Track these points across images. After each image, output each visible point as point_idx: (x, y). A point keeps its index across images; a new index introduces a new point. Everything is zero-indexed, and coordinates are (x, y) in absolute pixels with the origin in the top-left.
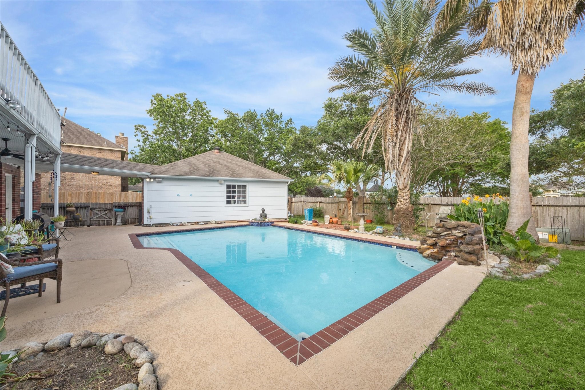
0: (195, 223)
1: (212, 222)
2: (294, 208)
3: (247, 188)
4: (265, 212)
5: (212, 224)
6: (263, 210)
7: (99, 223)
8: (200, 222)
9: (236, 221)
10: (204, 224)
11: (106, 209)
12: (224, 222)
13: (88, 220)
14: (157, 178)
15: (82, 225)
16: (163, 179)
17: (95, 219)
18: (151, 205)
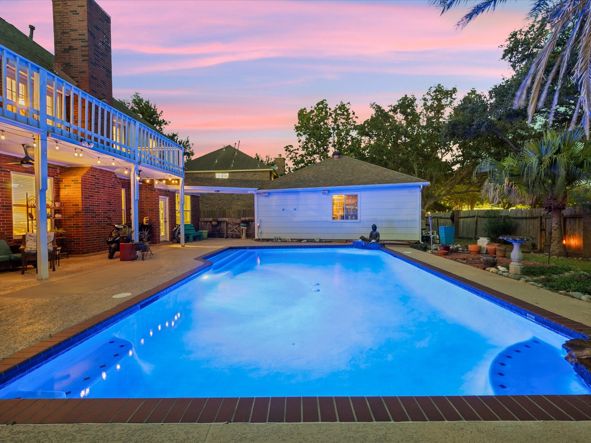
0: (298, 240)
1: (316, 240)
2: (463, 226)
3: (359, 197)
4: (378, 230)
5: (315, 242)
6: (374, 228)
7: (233, 235)
8: (304, 239)
9: (345, 241)
10: (307, 242)
11: (237, 223)
12: (329, 241)
13: (225, 233)
14: (264, 193)
15: (222, 237)
16: (269, 193)
17: (230, 232)
18: (261, 220)
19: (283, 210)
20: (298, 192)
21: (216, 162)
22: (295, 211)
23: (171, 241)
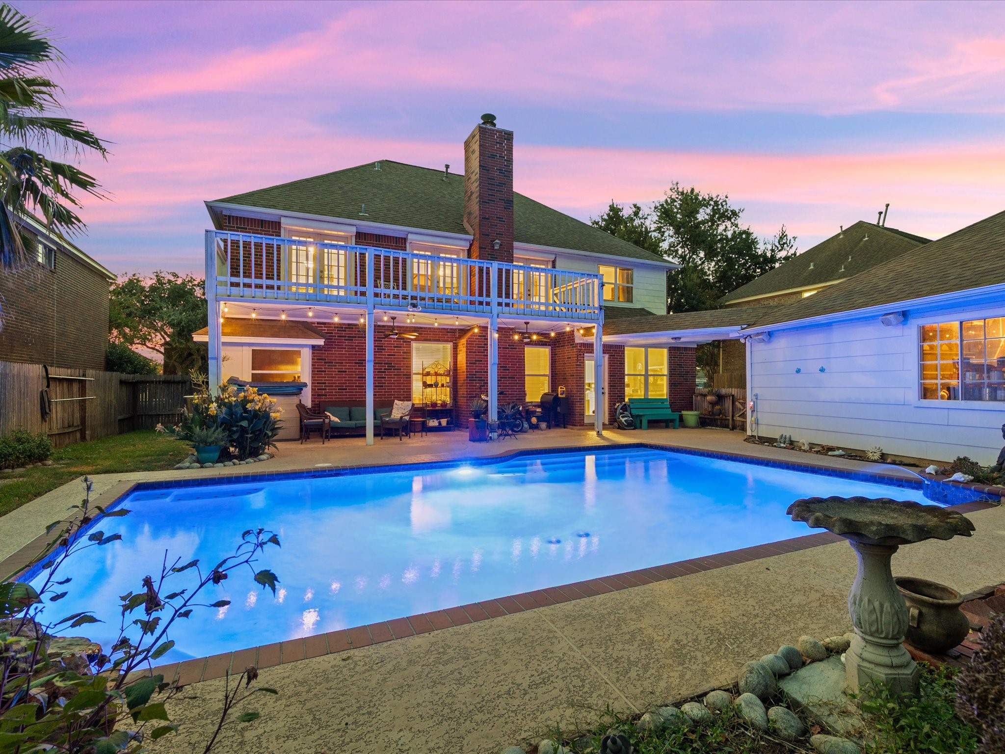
0: (823, 448)
1: (870, 455)
7: (743, 426)
8: (838, 448)
13: (730, 418)
14: (758, 334)
15: (727, 426)
16: (770, 334)
17: (738, 419)
18: (756, 395)
19: (798, 371)
20: (828, 325)
21: (812, 267)
22: (822, 374)
23: (611, 424)
